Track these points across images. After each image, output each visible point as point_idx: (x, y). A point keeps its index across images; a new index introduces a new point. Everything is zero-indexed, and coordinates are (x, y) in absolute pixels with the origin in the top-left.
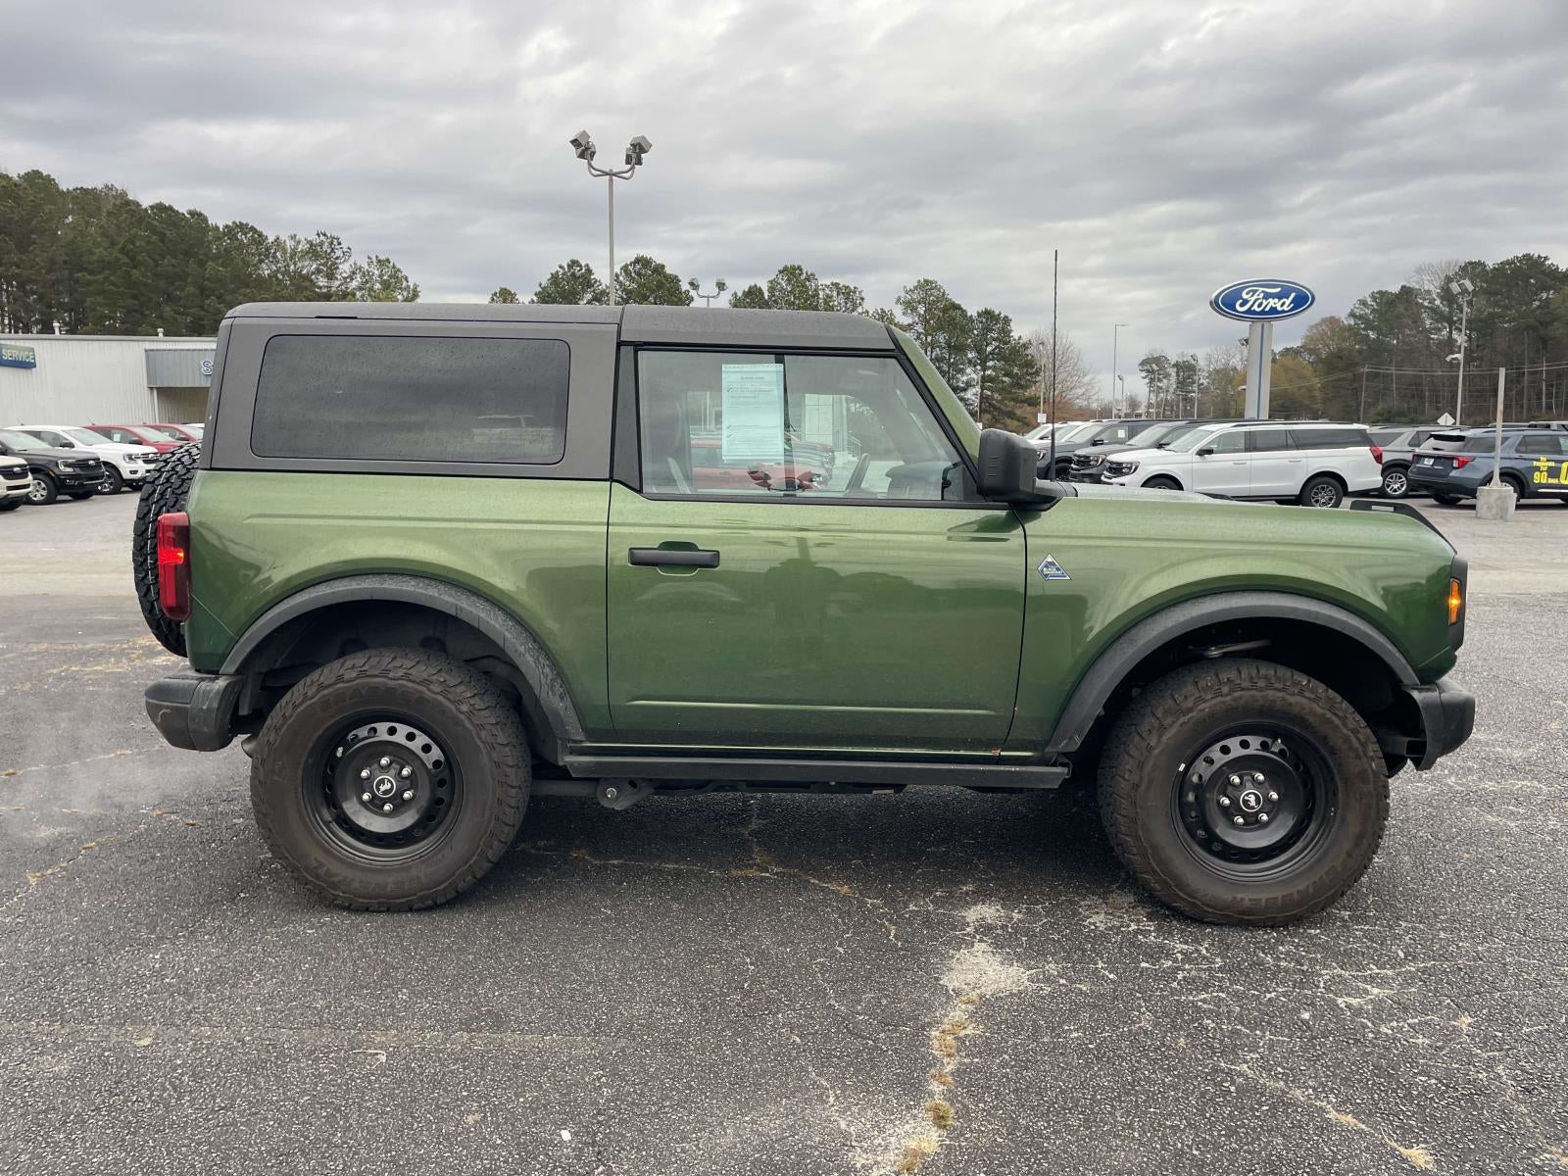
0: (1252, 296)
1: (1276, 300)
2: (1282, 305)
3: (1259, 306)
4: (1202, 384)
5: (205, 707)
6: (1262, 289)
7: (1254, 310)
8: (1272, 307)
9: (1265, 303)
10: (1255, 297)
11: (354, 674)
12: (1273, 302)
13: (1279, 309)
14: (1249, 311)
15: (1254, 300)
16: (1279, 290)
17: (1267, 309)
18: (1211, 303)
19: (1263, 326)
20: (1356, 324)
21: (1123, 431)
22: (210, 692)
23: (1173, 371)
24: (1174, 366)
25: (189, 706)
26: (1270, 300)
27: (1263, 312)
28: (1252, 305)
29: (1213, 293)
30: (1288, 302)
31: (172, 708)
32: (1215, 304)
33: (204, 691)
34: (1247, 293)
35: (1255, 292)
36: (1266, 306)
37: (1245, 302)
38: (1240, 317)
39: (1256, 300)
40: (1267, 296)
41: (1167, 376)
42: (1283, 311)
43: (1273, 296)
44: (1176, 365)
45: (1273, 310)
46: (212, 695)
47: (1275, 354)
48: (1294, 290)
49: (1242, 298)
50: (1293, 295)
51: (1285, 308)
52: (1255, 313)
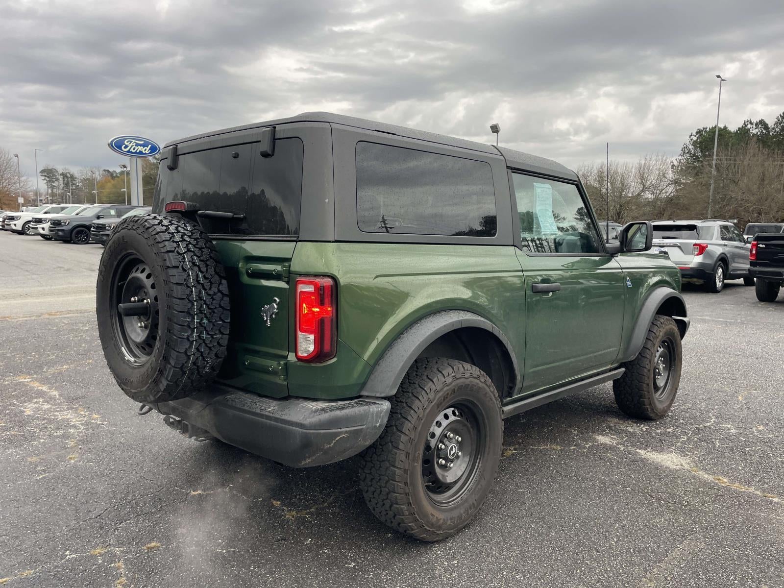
0: (130, 144)
1: (142, 147)
2: (145, 150)
3: (134, 149)
4: (78, 186)
5: (378, 425)
6: (134, 141)
7: (131, 151)
8: (140, 151)
9: (136, 148)
10: (131, 144)
11: (450, 380)
12: (140, 148)
13: (144, 152)
14: (129, 151)
15: (131, 146)
16: (143, 142)
17: (138, 151)
18: (108, 144)
19: (136, 159)
20: (157, 162)
21: (113, 211)
22: (381, 412)
23: (61, 178)
24: (61, 175)
25: (364, 427)
26: (139, 147)
27: (136, 153)
28: (130, 149)
29: (109, 139)
30: (148, 149)
31: (350, 432)
32: (111, 145)
33: (377, 412)
34: (127, 142)
35: (131, 142)
36: (137, 150)
37: (126, 147)
38: (124, 154)
39: (132, 146)
40: (137, 145)
41: (57, 180)
42: (146, 154)
43: (141, 145)
44: (62, 174)
45: (141, 152)
46: (383, 414)
47: (117, 174)
48: (150, 144)
49: (124, 144)
50: (150, 146)
51: (147, 152)
52: (132, 152)
